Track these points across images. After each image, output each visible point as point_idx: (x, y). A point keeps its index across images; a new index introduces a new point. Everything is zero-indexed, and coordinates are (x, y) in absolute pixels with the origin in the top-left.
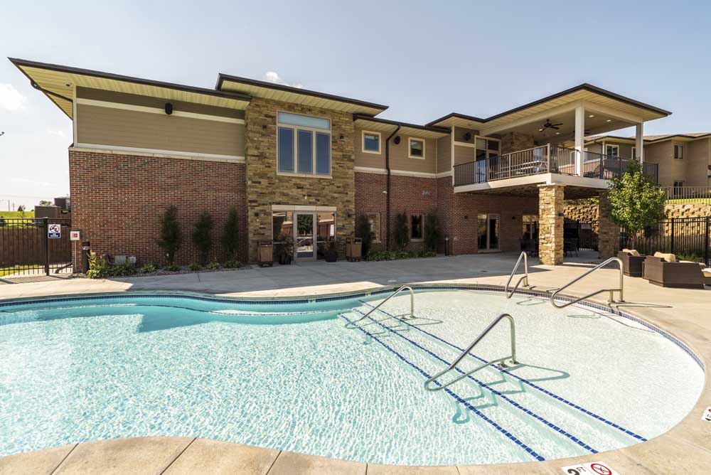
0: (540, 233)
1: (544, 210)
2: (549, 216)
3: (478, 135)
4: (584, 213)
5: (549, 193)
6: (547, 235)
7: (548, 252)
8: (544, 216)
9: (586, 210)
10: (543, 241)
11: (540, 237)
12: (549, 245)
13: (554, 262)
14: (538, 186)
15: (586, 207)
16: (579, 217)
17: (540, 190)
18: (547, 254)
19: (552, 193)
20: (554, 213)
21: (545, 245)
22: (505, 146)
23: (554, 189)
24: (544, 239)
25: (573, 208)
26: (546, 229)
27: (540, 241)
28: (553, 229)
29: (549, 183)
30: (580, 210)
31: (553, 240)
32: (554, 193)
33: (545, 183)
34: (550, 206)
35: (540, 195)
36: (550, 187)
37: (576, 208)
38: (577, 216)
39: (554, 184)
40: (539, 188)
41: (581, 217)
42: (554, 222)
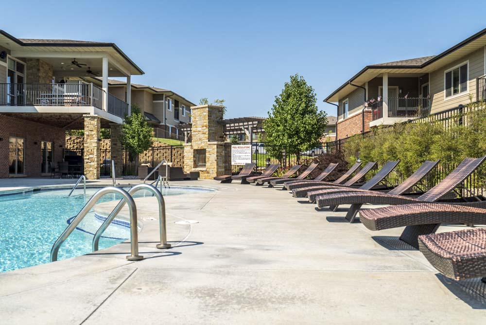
0: (85, 154)
1: (88, 136)
2: (92, 141)
3: (10, 55)
4: (77, 143)
5: (92, 122)
6: (91, 156)
7: (91, 169)
8: (88, 140)
9: (78, 140)
10: (87, 161)
11: (85, 158)
12: (92, 164)
13: (96, 177)
14: (84, 115)
15: (79, 138)
16: (74, 146)
17: (85, 119)
18: (91, 171)
19: (95, 122)
20: (96, 138)
21: (89, 164)
22: (31, 71)
23: (96, 120)
24: (88, 159)
25: (69, 138)
26: (90, 151)
27: (85, 161)
28: (95, 151)
29: (92, 114)
30: (74, 140)
31: (96, 160)
32: (96, 123)
33: (89, 114)
34: (93, 133)
35: (85, 123)
36: (93, 118)
37: (71, 138)
38: (72, 146)
39: (96, 115)
40: (84, 117)
41: (75, 147)
42: (96, 145)
